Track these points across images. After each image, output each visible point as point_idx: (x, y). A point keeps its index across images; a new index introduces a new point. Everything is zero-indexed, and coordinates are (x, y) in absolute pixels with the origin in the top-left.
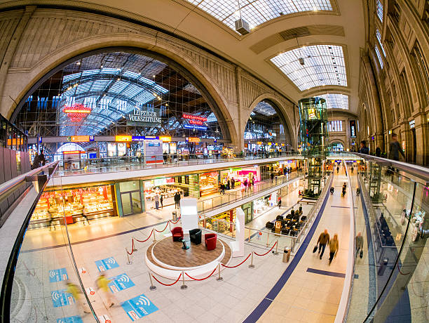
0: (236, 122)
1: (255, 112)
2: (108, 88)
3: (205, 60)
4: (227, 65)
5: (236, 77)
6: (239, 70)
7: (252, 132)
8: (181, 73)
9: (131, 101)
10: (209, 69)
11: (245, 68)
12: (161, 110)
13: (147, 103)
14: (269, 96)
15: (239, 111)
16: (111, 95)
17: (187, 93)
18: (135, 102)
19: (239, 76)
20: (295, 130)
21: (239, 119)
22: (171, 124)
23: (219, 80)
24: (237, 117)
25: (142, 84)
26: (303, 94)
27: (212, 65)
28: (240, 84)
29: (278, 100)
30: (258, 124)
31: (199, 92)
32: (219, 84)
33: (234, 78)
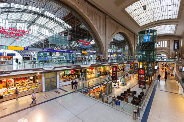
0: (104, 45)
1: (113, 39)
2: (35, 20)
3: (90, 11)
4: (101, 14)
5: (106, 21)
6: (107, 17)
7: (111, 49)
8: (78, 18)
9: (51, 30)
10: (92, 16)
11: (110, 16)
12: (68, 37)
13: (60, 33)
14: (121, 31)
15: (106, 39)
16: (38, 25)
17: (81, 29)
18: (54, 31)
19: (107, 21)
20: (134, 48)
21: (106, 43)
22: (73, 44)
23: (97, 23)
24: (105, 42)
25: (56, 21)
26: (141, 28)
27: (94, 14)
28: (107, 25)
29: (126, 32)
30: (115, 45)
31: (87, 29)
32: (97, 25)
33: (104, 22)
